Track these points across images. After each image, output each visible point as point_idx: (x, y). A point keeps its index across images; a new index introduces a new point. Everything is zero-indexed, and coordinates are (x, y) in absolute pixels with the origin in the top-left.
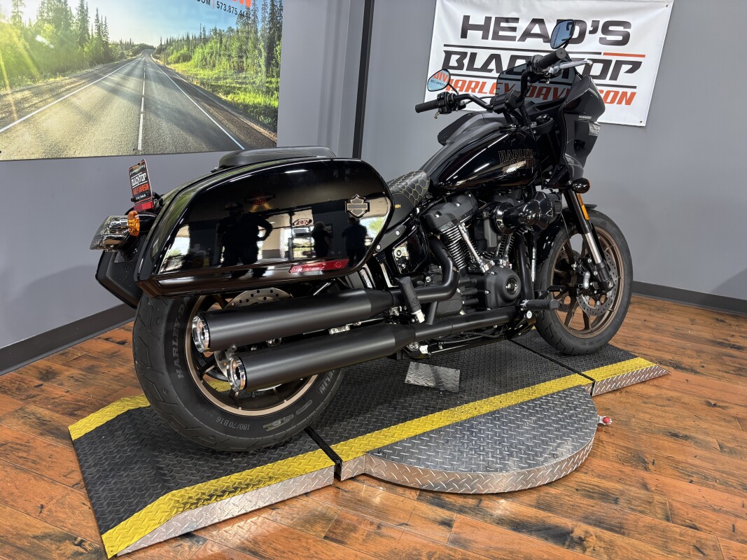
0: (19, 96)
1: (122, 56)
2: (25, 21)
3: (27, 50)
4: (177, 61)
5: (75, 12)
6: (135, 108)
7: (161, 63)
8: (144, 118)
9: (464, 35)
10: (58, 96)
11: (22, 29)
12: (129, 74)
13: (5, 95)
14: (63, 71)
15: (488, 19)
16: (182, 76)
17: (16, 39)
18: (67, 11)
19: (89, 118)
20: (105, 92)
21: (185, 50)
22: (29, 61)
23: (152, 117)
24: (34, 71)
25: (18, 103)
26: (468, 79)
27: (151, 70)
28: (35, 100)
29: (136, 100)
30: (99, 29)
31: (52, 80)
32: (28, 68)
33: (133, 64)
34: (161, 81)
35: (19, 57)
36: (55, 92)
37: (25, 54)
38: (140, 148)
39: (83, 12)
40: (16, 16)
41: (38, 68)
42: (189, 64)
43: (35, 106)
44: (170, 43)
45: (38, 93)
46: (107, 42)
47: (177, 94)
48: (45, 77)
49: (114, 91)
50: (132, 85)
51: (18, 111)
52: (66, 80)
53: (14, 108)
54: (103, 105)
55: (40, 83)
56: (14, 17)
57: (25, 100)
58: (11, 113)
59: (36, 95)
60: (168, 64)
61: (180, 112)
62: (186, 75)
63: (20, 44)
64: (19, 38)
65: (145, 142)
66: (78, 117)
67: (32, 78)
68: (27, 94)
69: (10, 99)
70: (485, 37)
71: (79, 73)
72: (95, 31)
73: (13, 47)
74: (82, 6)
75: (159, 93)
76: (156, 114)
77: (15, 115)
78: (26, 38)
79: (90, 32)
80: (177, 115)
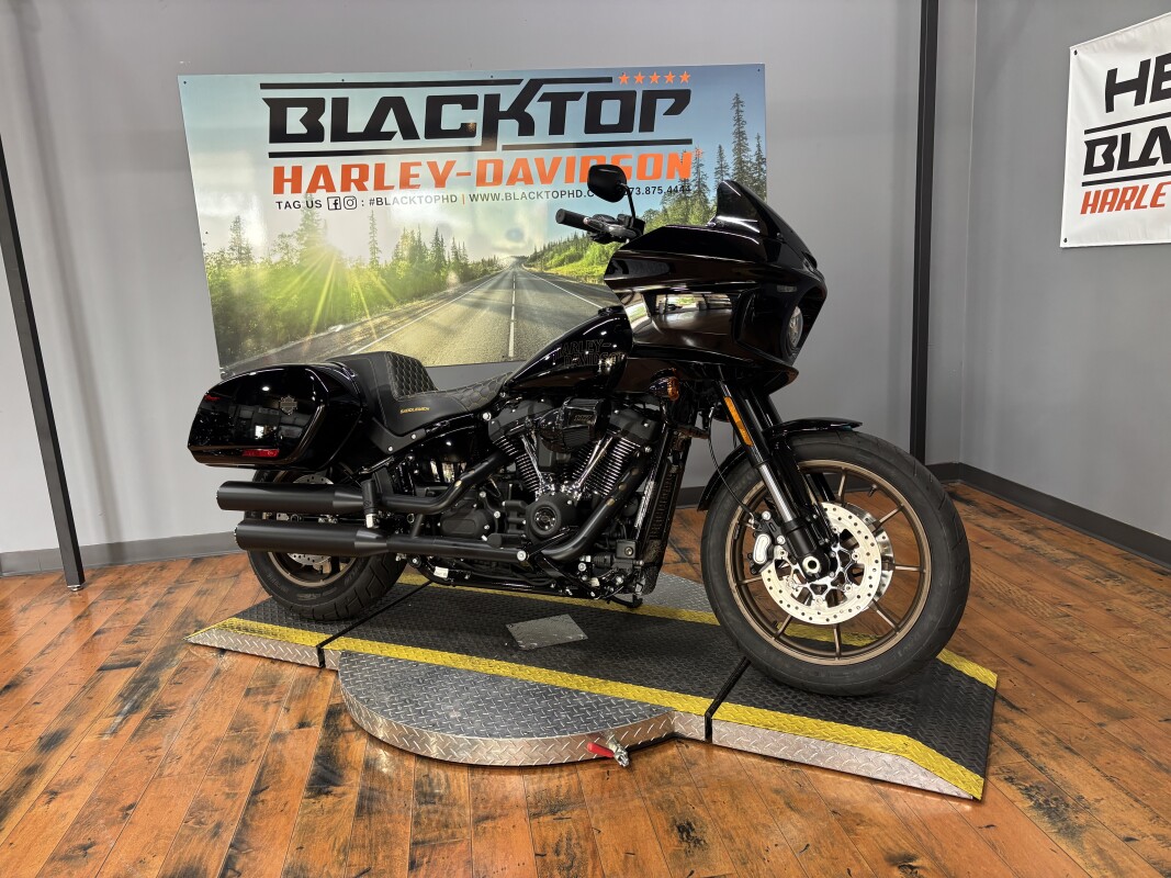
0: (378, 321)
1: (485, 272)
2: (382, 263)
3: (384, 285)
4: (561, 264)
5: (429, 246)
6: (504, 317)
7: (536, 270)
8: (516, 326)
9: (1110, 108)
10: (415, 316)
11: (379, 270)
12: (495, 287)
13: (366, 322)
14: (419, 296)
15: (1145, 65)
16: (568, 278)
17: (374, 278)
18: (420, 247)
19: (448, 332)
20: (465, 308)
21: (572, 250)
22: (386, 293)
23: (527, 324)
24: (391, 300)
25: (377, 327)
26: (1120, 186)
27: (522, 279)
28: (393, 323)
29: (506, 310)
30: (456, 254)
31: (409, 304)
32: (385, 298)
33: (498, 277)
34: (536, 286)
35: (378, 293)
36: (412, 315)
37: (383, 288)
38: (511, 354)
39: (438, 243)
40: (374, 262)
41: (394, 296)
42: (580, 263)
43: (394, 327)
44: (550, 248)
45: (396, 316)
46: (466, 264)
47: (561, 297)
48: (402, 303)
49: (478, 305)
50: (499, 296)
51: (377, 333)
52: (422, 303)
53: (373, 331)
54: (464, 318)
55: (397, 309)
56: (372, 262)
57: (384, 323)
58: (371, 334)
59: (394, 318)
60: (547, 269)
61: (567, 315)
62: (575, 275)
63: (378, 282)
64: (377, 277)
65: (517, 348)
66: (436, 332)
67: (390, 305)
68: (385, 318)
69: (371, 324)
70: (1139, 101)
71: (436, 295)
72: (452, 256)
73: (371, 284)
74: (437, 239)
75: (533, 299)
76: (532, 320)
77: (375, 336)
78: (383, 277)
79: (447, 259)
80: (563, 319)
